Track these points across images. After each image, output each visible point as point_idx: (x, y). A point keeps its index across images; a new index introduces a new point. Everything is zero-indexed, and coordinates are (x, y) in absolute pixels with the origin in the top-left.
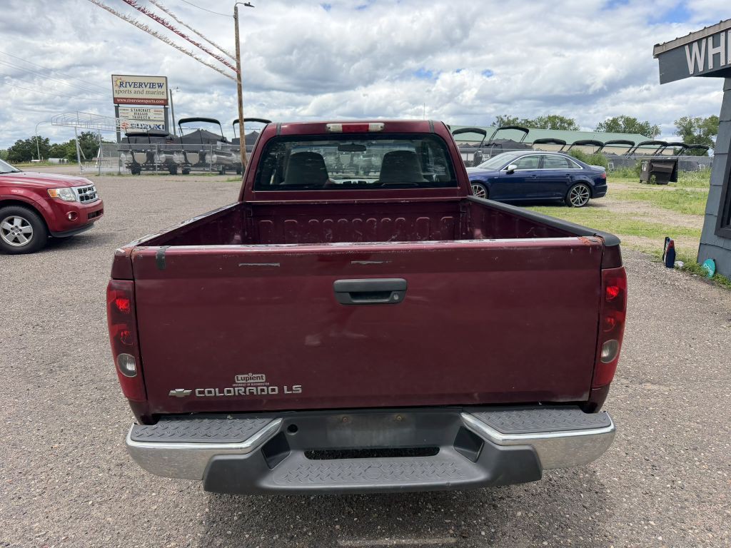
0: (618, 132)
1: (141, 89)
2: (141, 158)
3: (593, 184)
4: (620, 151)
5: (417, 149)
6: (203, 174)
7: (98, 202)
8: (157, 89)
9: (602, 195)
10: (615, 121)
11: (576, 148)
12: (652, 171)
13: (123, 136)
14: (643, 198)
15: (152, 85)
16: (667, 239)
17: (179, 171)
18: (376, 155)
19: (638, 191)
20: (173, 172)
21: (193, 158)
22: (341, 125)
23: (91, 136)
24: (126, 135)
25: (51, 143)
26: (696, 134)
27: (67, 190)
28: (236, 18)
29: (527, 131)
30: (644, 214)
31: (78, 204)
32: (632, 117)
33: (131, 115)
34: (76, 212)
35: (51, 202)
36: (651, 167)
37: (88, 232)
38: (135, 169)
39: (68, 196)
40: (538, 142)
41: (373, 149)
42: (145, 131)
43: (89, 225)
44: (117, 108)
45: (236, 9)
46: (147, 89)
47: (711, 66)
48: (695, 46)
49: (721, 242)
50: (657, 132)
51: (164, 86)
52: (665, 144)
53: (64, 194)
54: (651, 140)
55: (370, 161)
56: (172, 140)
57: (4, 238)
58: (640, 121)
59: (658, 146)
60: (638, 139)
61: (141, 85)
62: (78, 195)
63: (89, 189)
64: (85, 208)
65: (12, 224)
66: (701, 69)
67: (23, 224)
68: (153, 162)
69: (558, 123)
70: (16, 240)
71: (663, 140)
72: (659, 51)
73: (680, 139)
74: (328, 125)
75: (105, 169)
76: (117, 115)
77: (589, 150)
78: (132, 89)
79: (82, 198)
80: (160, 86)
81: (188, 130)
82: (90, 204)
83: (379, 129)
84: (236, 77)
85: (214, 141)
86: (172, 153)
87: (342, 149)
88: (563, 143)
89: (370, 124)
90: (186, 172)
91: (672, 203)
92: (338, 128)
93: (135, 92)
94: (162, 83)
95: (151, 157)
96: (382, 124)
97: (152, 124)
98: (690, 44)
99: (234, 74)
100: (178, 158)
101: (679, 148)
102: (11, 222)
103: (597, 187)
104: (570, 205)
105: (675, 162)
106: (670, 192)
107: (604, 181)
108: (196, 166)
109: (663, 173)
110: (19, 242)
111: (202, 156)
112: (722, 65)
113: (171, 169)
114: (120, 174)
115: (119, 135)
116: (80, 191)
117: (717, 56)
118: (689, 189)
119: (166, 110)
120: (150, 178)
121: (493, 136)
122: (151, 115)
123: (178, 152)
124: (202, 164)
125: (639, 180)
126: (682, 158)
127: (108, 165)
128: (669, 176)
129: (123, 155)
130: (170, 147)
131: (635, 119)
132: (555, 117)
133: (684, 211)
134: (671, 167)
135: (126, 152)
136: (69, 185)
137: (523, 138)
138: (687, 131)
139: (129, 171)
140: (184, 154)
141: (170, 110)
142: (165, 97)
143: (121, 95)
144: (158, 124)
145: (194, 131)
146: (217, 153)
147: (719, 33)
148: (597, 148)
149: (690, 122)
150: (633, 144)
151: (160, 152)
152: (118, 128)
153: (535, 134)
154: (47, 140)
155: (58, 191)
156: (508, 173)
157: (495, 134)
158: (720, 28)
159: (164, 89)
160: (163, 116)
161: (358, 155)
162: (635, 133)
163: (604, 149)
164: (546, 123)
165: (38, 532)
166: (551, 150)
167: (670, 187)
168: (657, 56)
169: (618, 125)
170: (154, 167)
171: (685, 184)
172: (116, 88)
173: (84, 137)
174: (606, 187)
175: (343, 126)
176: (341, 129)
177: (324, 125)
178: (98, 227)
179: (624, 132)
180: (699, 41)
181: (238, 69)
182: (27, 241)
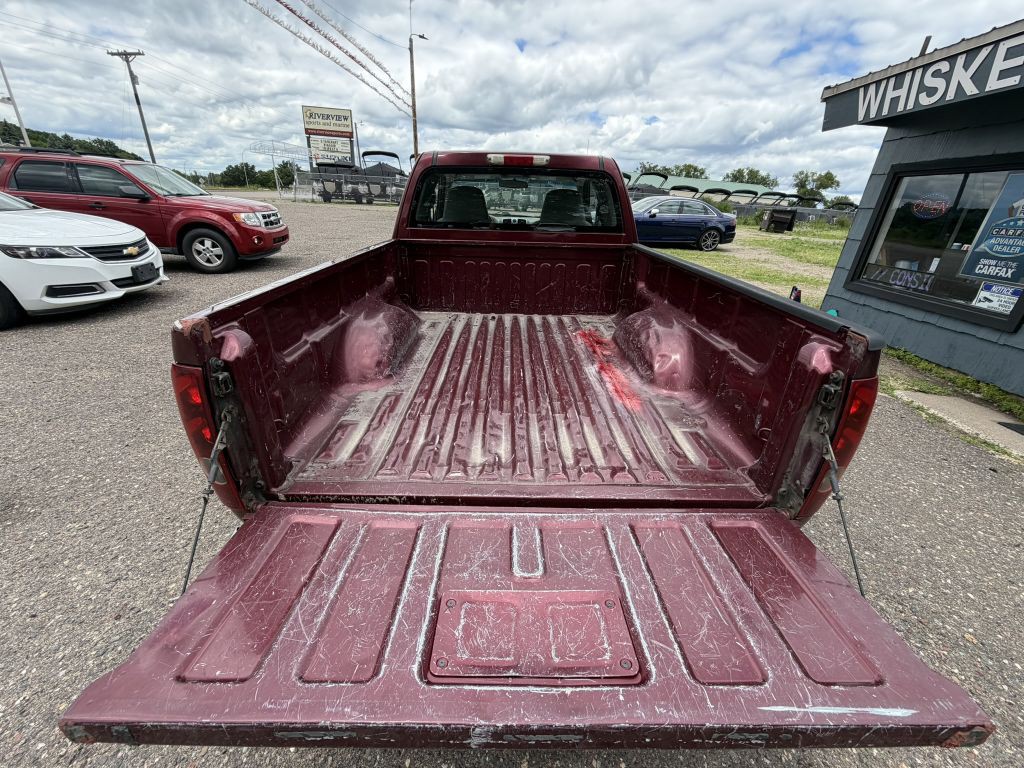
0: (742, 182)
1: (328, 121)
2: (331, 187)
3: (724, 229)
4: (744, 200)
5: (579, 188)
6: (384, 205)
7: (282, 228)
8: (343, 122)
9: (730, 242)
10: (740, 172)
11: (706, 195)
12: (772, 220)
13: (315, 166)
14: (764, 245)
15: (339, 118)
16: (795, 289)
17: (364, 201)
18: (534, 193)
19: (758, 238)
20: (359, 202)
21: (376, 189)
22: (502, 156)
23: (290, 165)
24: (317, 164)
25: (257, 170)
26: (809, 187)
27: (251, 215)
28: (411, 49)
29: (666, 178)
30: (765, 261)
31: (263, 229)
32: (756, 169)
33: (321, 146)
34: (261, 236)
35: (237, 225)
36: (772, 216)
37: (277, 255)
38: (327, 197)
39: (253, 221)
40: (674, 188)
41: (532, 187)
42: (332, 162)
43: (278, 249)
44: (308, 138)
45: (411, 40)
46: (334, 121)
47: (885, 112)
48: (872, 88)
49: (848, 295)
50: (775, 183)
51: (349, 119)
52: (783, 196)
53: (249, 219)
54: (770, 191)
55: (529, 198)
56: (357, 171)
57: (197, 258)
58: (763, 173)
59: (777, 197)
60: (760, 189)
61: (328, 116)
62: (263, 221)
63: (274, 215)
64: (270, 234)
65: (203, 245)
66: (873, 115)
67: (214, 246)
68: (341, 191)
69: (690, 171)
70: (209, 261)
71: (782, 192)
72: (829, 94)
73: (794, 191)
74: (489, 156)
75: (301, 196)
76: (309, 146)
77: (718, 198)
78: (320, 120)
79: (266, 224)
80: (346, 119)
81: (371, 162)
82: (275, 229)
83: (544, 162)
84: (411, 114)
85: (394, 174)
86: (357, 183)
87: (504, 184)
88: (695, 190)
89: (535, 157)
90: (370, 202)
91: (789, 251)
92: (500, 159)
93: (324, 124)
94: (346, 117)
95: (339, 186)
96: (548, 158)
97: (340, 156)
98: (866, 87)
99: (410, 111)
100: (362, 189)
101: (795, 200)
102: (202, 243)
103: (727, 234)
104: (701, 249)
105: (794, 213)
106: (786, 241)
107: (733, 228)
108: (379, 196)
109: (781, 222)
110: (211, 263)
111: (384, 188)
112: (899, 110)
113: (357, 198)
114: (313, 201)
115: (311, 164)
116: (264, 217)
117: (894, 101)
118: (803, 238)
119: (351, 142)
120: (338, 206)
121: (636, 181)
122: (339, 146)
123: (363, 183)
124: (383, 195)
125: (758, 227)
126: (800, 209)
127: (305, 193)
128: (786, 226)
129: (315, 184)
130: (355, 178)
131: (758, 171)
132: (690, 166)
133: (800, 259)
134: (790, 217)
135: (317, 181)
136: (253, 210)
137: (662, 185)
138: (801, 185)
139: (320, 199)
140: (368, 185)
141: (355, 143)
142: (349, 130)
143: (311, 126)
144: (345, 155)
145: (375, 164)
146: (396, 185)
147: (905, 73)
148: (724, 196)
149: (807, 175)
150: (756, 194)
151: (347, 182)
152: (311, 158)
153: (673, 181)
154: (253, 167)
155: (243, 215)
156: (651, 216)
157: (638, 179)
158: (907, 67)
159: (348, 122)
160: (349, 148)
161: (518, 192)
162: (757, 183)
163: (731, 198)
164: (681, 171)
165: (173, 596)
166: (686, 196)
167: (786, 236)
168: (825, 100)
169: (743, 176)
170: (342, 196)
171: (798, 234)
172: (307, 119)
173: (285, 165)
174: (734, 234)
175: (505, 158)
176: (503, 160)
177: (484, 155)
178: (285, 251)
179: (748, 182)
180: (878, 83)
181: (414, 106)
182: (219, 262)
